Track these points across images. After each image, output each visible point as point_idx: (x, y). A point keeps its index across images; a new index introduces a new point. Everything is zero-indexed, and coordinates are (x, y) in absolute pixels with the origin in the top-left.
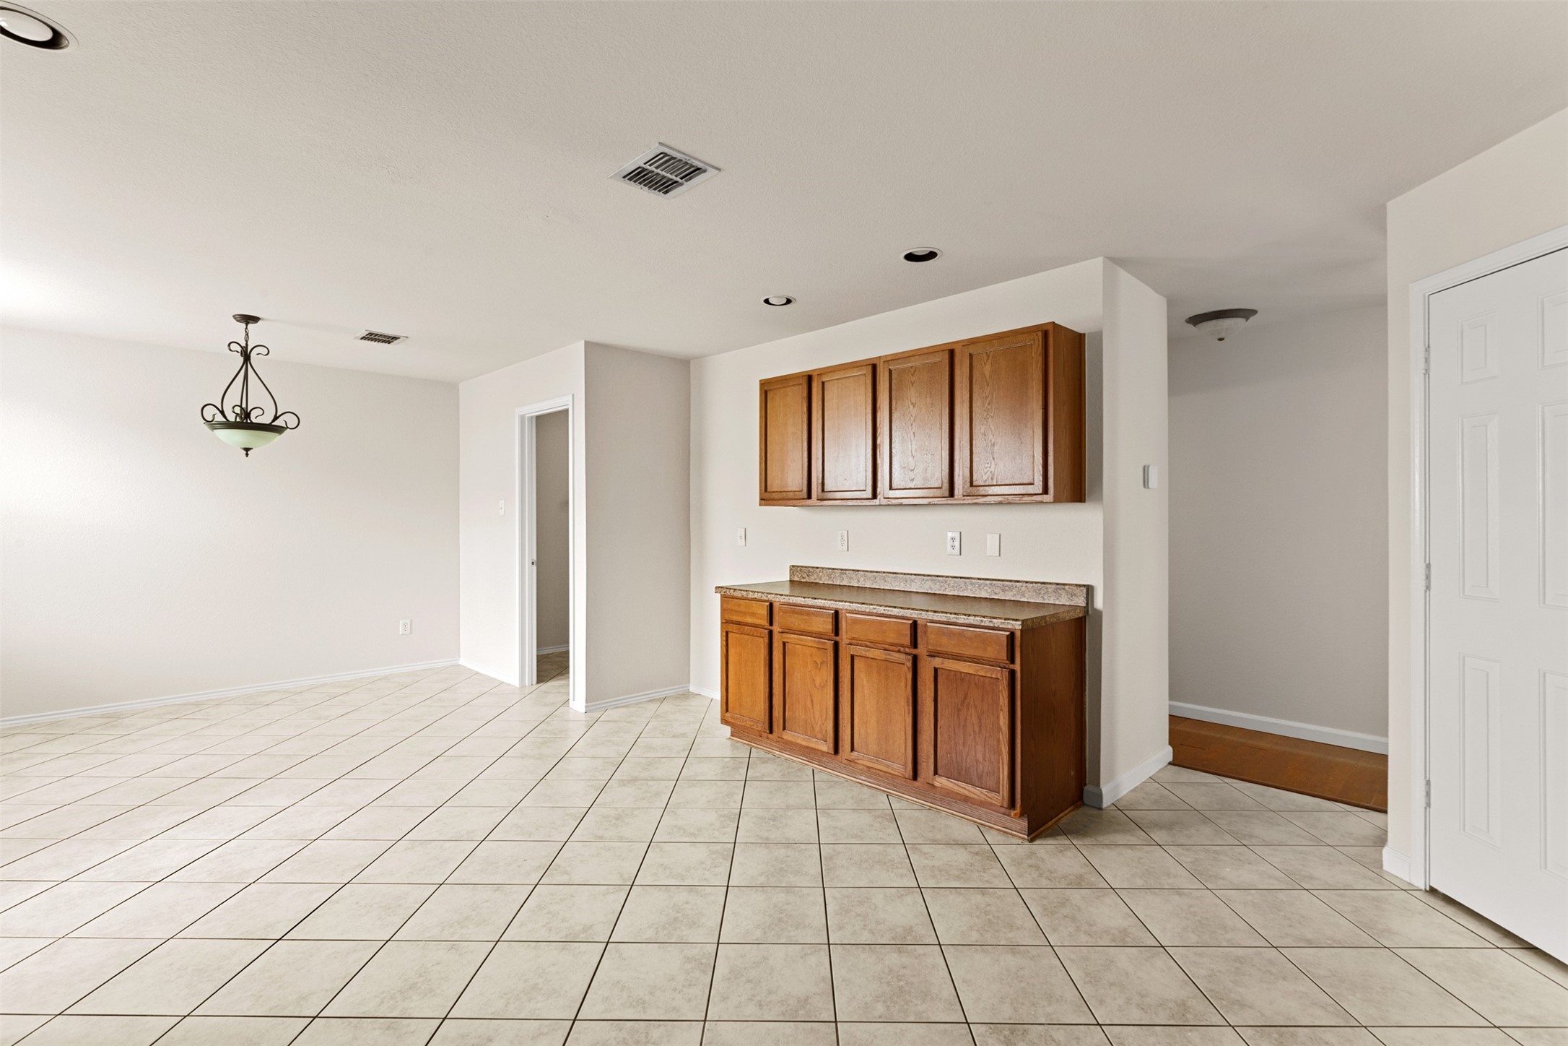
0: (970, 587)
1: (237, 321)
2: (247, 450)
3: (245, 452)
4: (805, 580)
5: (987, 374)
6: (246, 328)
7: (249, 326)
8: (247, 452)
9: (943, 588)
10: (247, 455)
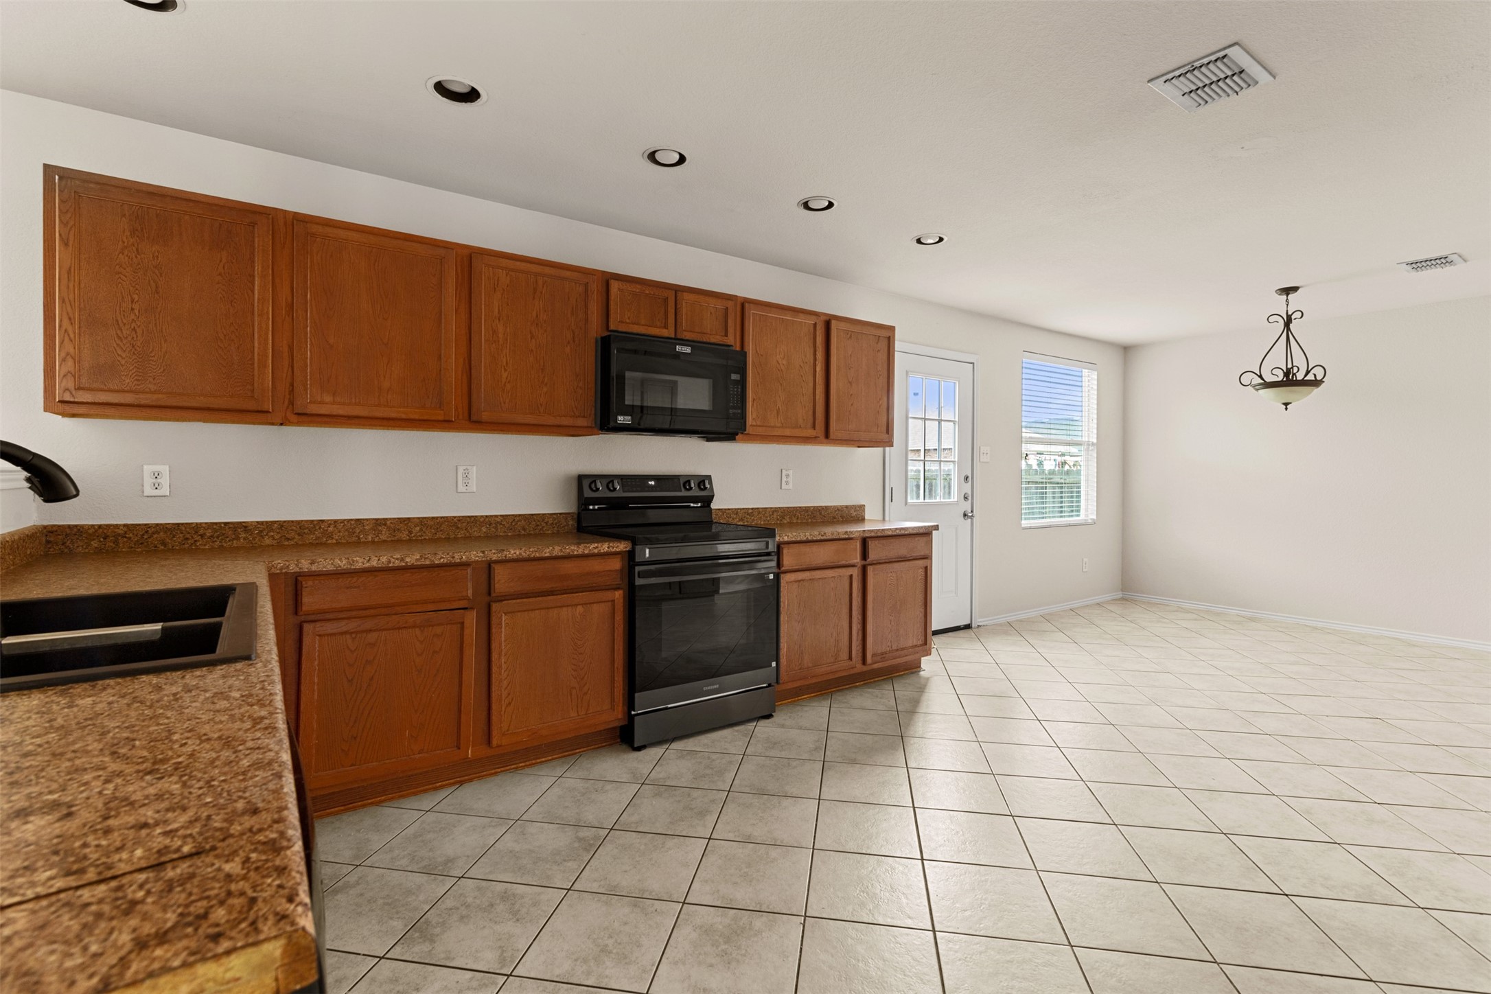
1: (1279, 295)
2: (1286, 404)
3: (1285, 407)
6: (1287, 299)
7: (1290, 296)
8: (1286, 406)
10: (1286, 409)
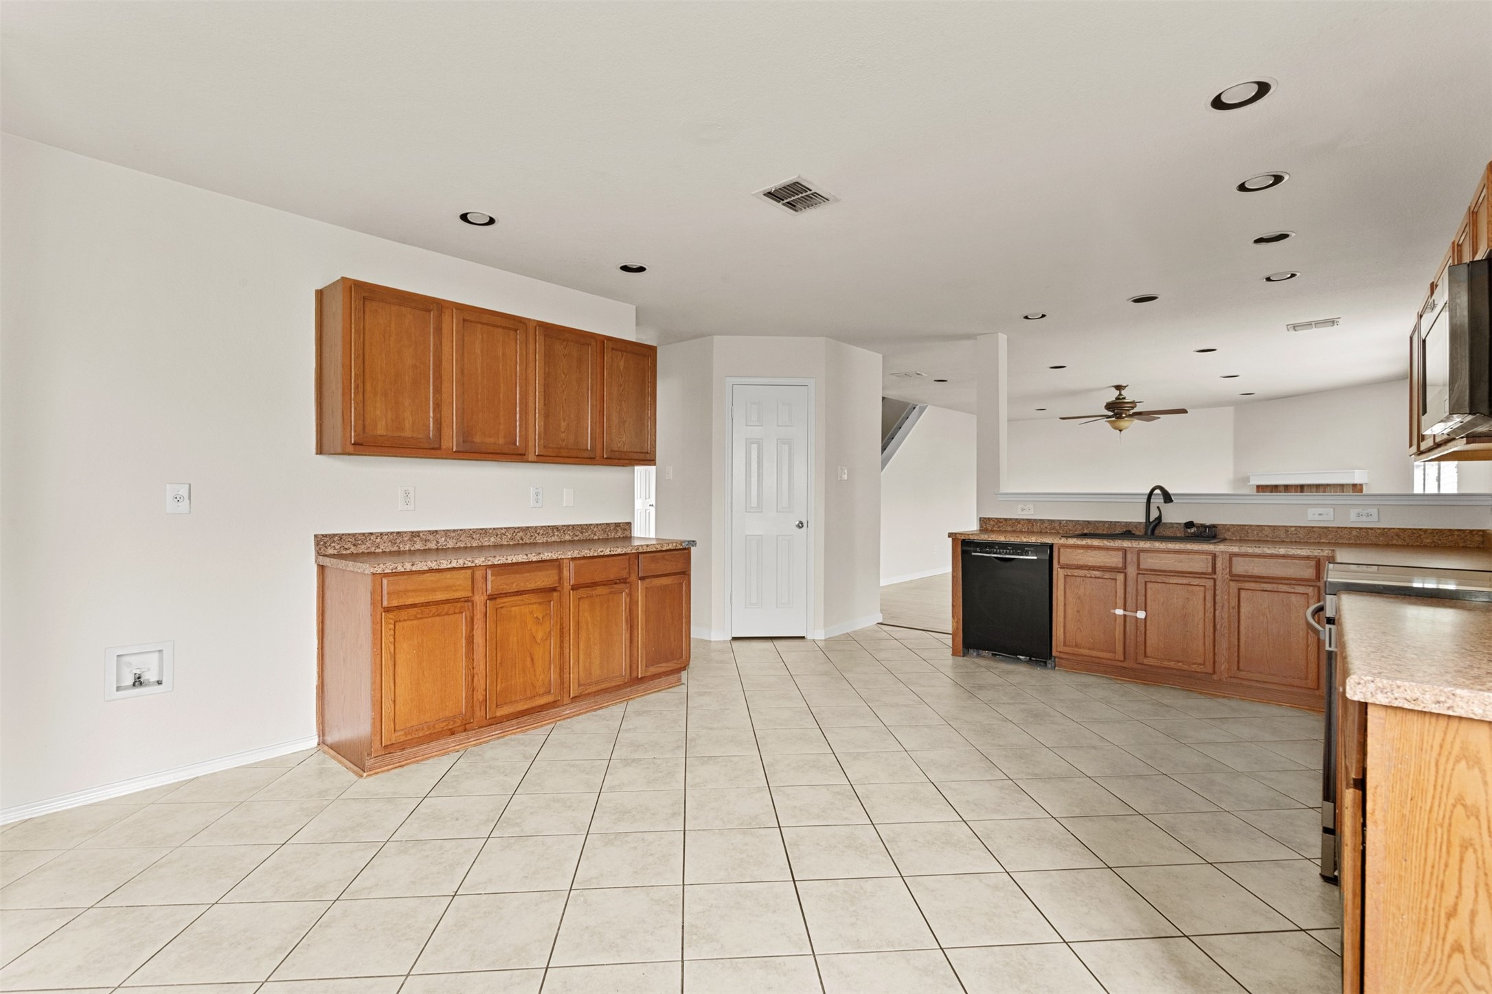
0: (556, 533)
4: (349, 552)
5: (622, 368)
9: (534, 537)
